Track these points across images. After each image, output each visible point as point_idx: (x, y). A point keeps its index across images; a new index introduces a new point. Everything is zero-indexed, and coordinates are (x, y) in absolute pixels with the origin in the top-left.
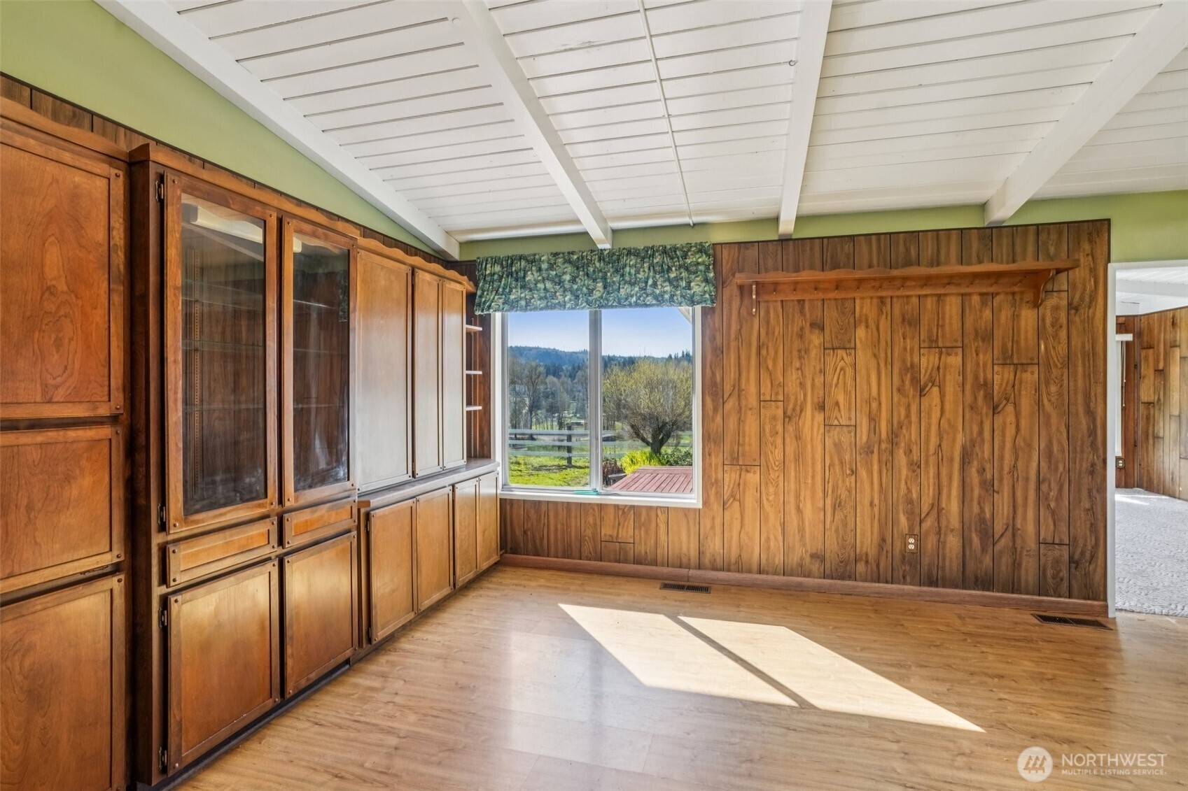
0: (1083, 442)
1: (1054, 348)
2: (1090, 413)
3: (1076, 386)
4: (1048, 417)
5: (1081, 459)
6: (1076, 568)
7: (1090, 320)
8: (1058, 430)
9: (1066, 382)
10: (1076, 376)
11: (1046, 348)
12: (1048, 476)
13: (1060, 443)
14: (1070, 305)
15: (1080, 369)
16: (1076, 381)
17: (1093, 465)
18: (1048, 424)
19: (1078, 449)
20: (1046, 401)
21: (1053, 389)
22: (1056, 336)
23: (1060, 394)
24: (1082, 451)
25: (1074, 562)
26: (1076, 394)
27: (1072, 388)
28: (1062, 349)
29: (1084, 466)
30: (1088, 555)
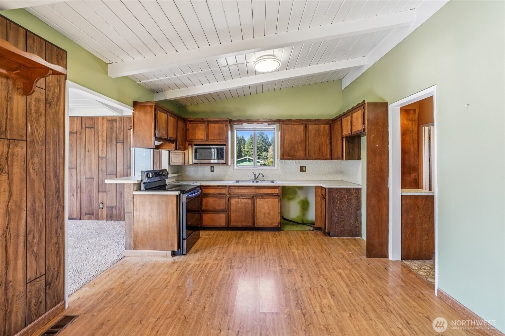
0: (53, 196)
1: (37, 129)
2: (57, 177)
3: (49, 158)
4: (33, 182)
5: (52, 209)
6: (49, 288)
7: (56, 114)
8: (39, 192)
9: (44, 155)
10: (49, 151)
11: (32, 129)
12: (33, 228)
13: (39, 199)
14: (46, 100)
15: (52, 146)
16: (49, 154)
17: (58, 212)
18: (33, 188)
19: (50, 203)
20: (31, 170)
21: (36, 160)
22: (38, 121)
23: (41, 165)
24: (53, 204)
25: (48, 284)
26: (49, 164)
27: (47, 160)
28: (42, 130)
29: (54, 213)
30: (55, 274)
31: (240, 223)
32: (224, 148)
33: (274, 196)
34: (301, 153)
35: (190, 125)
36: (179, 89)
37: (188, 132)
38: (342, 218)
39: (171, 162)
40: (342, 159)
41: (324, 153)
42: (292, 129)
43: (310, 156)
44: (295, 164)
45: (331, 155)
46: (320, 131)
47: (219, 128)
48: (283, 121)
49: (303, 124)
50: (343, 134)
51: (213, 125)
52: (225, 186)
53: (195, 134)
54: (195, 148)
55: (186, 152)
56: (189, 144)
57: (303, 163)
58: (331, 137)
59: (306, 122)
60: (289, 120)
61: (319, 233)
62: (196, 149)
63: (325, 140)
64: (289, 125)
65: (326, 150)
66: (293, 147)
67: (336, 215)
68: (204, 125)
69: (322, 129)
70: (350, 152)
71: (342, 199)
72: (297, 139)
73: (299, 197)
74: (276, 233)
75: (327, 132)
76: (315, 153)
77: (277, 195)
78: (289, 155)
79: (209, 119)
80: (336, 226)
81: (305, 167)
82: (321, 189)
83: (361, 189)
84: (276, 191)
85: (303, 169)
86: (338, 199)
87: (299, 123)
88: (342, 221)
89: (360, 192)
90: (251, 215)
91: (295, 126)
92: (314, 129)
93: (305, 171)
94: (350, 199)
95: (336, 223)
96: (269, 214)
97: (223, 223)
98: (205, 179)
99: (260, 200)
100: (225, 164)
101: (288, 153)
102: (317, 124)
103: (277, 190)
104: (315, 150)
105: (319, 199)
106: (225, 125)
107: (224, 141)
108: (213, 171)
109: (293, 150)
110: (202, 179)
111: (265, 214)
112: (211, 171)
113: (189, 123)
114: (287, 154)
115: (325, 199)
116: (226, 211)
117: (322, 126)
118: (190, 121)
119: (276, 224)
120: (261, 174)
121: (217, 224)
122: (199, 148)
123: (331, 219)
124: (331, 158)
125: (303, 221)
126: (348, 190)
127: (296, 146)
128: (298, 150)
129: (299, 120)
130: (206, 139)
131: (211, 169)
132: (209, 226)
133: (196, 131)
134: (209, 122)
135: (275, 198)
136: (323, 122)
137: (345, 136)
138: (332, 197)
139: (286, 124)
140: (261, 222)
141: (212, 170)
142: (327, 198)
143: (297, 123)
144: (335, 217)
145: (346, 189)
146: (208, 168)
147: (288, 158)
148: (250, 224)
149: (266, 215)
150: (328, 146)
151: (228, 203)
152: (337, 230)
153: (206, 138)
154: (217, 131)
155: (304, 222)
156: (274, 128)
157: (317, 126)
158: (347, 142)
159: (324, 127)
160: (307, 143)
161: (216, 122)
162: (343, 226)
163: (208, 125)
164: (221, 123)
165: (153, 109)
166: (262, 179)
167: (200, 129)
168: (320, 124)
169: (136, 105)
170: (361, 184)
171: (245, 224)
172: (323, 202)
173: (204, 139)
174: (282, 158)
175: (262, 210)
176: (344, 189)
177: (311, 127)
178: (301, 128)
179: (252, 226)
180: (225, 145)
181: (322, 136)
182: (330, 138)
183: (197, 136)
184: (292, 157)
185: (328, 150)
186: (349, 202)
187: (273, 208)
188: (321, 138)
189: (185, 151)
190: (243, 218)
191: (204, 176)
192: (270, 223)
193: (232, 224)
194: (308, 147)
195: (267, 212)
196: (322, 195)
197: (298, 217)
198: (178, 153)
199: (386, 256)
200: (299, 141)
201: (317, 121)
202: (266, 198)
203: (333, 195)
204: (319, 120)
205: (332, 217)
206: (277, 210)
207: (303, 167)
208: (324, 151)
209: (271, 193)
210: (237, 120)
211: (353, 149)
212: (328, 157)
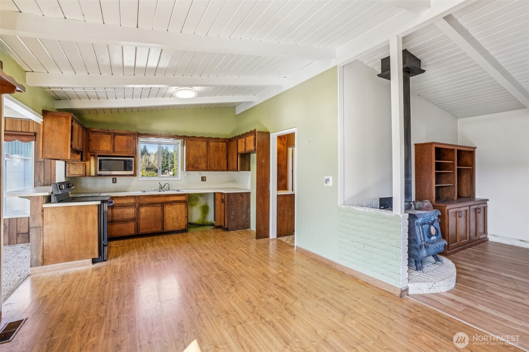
31: (149, 229)
32: (132, 160)
33: (182, 202)
34: (203, 166)
35: (93, 135)
36: (89, 100)
37: (90, 143)
38: (237, 216)
39: (67, 174)
40: (237, 170)
41: (222, 165)
42: (196, 145)
43: (211, 168)
44: (197, 175)
45: (227, 167)
46: (219, 148)
47: (127, 141)
48: (188, 137)
49: (205, 141)
50: (239, 151)
51: (120, 137)
52: (134, 196)
53: (100, 145)
54: (99, 159)
55: (88, 163)
56: (91, 155)
57: (204, 174)
58: (227, 152)
59: (208, 140)
60: (194, 137)
61: (219, 230)
62: (100, 161)
63: (223, 155)
64: (194, 141)
65: (223, 163)
66: (197, 160)
67: (233, 214)
68: (109, 136)
69: (221, 146)
70: (243, 165)
71: (237, 201)
72: (200, 154)
73: (200, 203)
74: (184, 234)
75: (225, 149)
76: (215, 166)
77: (184, 201)
78: (193, 167)
79: (116, 131)
80: (233, 222)
81: (205, 177)
82: (220, 195)
83: (250, 192)
84: (183, 198)
85: (203, 179)
86: (234, 201)
87: (202, 140)
88: (237, 218)
89: (249, 195)
90: (160, 221)
91: (199, 142)
92: (214, 146)
93: (206, 181)
94: (243, 201)
95: (233, 220)
96: (177, 218)
97: (132, 232)
98: (105, 191)
99: (169, 207)
100: (133, 175)
101: (193, 165)
102: (216, 142)
103: (185, 197)
104: (215, 163)
105: (219, 202)
106: (134, 138)
107: (132, 153)
108: (116, 182)
109: (196, 163)
110: (102, 191)
111: (173, 219)
112: (113, 182)
113: (92, 133)
115: (225, 202)
116: (136, 219)
117: (221, 143)
118: (92, 131)
119: (183, 227)
120: (167, 184)
121: (126, 233)
122: (104, 160)
123: (229, 217)
124: (228, 170)
125: (203, 223)
126: (241, 194)
127: (199, 160)
128: (201, 163)
129: (202, 138)
130: (112, 151)
131: (113, 181)
132: (117, 236)
133: (101, 142)
134: (115, 134)
135: (183, 204)
136: (221, 140)
137: (240, 153)
138: (230, 200)
139: (191, 140)
140: (170, 225)
141: (114, 181)
142: (226, 201)
143: (201, 140)
144: (232, 215)
145: (240, 193)
146: (110, 179)
147: (192, 170)
148: (160, 229)
149: (175, 220)
150: (225, 161)
151: (138, 212)
152: (233, 225)
153: (112, 149)
154: (125, 144)
155: (205, 224)
156: (179, 143)
157: (217, 143)
158: (241, 158)
159: (222, 145)
160: (209, 157)
161: (124, 134)
162: (238, 222)
163: (114, 137)
164: (129, 136)
165: (70, 121)
166: (167, 189)
167: (105, 141)
168: (220, 142)
169: (45, 113)
170: (250, 189)
171: (154, 230)
172: (223, 204)
173: (110, 150)
174: (187, 169)
175: (171, 216)
176: (239, 193)
177: (212, 144)
178: (204, 144)
179: (162, 231)
180: (133, 157)
181: (221, 152)
182: (226, 154)
183: (101, 147)
184: (196, 169)
185: (225, 163)
186: (242, 203)
187: (181, 213)
188: (220, 154)
189: (86, 163)
190: (153, 225)
191: (104, 188)
192: (178, 226)
193: (142, 231)
194: (209, 160)
195: (175, 217)
196: (222, 199)
197: (199, 220)
198: (77, 164)
199: (268, 237)
200: (202, 155)
201: (217, 140)
202: (175, 205)
203: (230, 199)
204: (218, 138)
205: (229, 216)
206: (184, 214)
207: (204, 177)
208: (222, 164)
209: (178, 200)
210: (144, 134)
211: (245, 163)
212: (225, 168)
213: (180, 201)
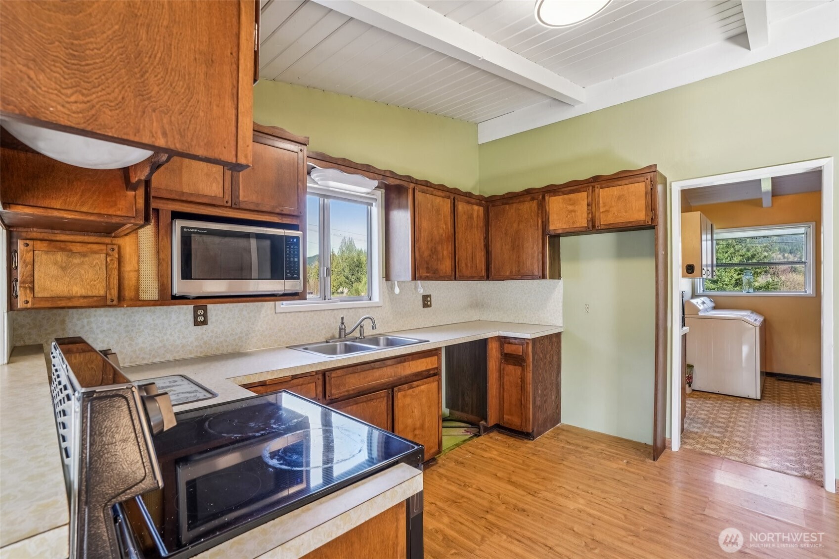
33: (430, 376)
34: (446, 266)
38: (545, 396)
39: (22, 294)
40: (544, 277)
41: (478, 265)
42: (432, 206)
43: (461, 270)
45: (488, 269)
46: (473, 218)
47: (279, 166)
49: (449, 198)
53: (181, 169)
54: (181, 229)
55: (128, 243)
57: (427, 287)
58: (487, 233)
59: (453, 196)
60: (427, 183)
62: (186, 235)
64: (428, 195)
65: (481, 260)
66: (435, 248)
69: (475, 215)
71: (545, 357)
72: (441, 231)
75: (481, 223)
76: (466, 265)
77: (436, 371)
78: (426, 269)
80: (540, 414)
81: (430, 296)
82: (499, 343)
83: (561, 334)
84: (434, 363)
85: (426, 301)
86: (541, 358)
87: (443, 195)
88: (545, 402)
89: (560, 339)
91: (438, 200)
92: (465, 213)
93: (430, 306)
94: (552, 356)
95: (539, 408)
96: (422, 427)
99: (406, 396)
102: (468, 203)
103: (437, 358)
104: (467, 259)
105: (494, 363)
108: (205, 323)
109: (435, 257)
111: (415, 429)
112: (196, 323)
114: (425, 266)
115: (526, 363)
117: (476, 208)
120: (367, 321)
122: (200, 233)
124: (488, 277)
126: (551, 338)
127: (439, 248)
128: (443, 258)
129: (442, 188)
130: (227, 197)
131: (196, 317)
135: (433, 381)
136: (475, 200)
138: (536, 357)
139: (424, 192)
141: (201, 320)
142: (531, 359)
143: (440, 194)
144: (539, 396)
145: (549, 336)
146: (184, 314)
147: (427, 276)
149: (417, 432)
150: (483, 253)
152: (540, 422)
153: (228, 192)
154: (271, 175)
157: (469, 207)
159: (478, 212)
160: (457, 242)
162: (546, 410)
164: (286, 149)
168: (473, 204)
170: (562, 325)
172: (512, 369)
173: (219, 193)
174: (417, 275)
175: (410, 421)
176: (547, 337)
177: (461, 207)
178: (445, 206)
180: (296, 228)
181: (476, 230)
182: (485, 236)
183: (185, 177)
184: (432, 273)
185: (483, 260)
186: (551, 362)
188: (474, 235)
189: (120, 241)
194: (457, 251)
195: (418, 424)
196: (505, 354)
200: (444, 235)
201: (470, 197)
202: (418, 386)
203: (536, 353)
206: (436, 410)
207: (426, 296)
208: (478, 261)
209: (424, 369)
212: (484, 273)
213: (428, 370)
